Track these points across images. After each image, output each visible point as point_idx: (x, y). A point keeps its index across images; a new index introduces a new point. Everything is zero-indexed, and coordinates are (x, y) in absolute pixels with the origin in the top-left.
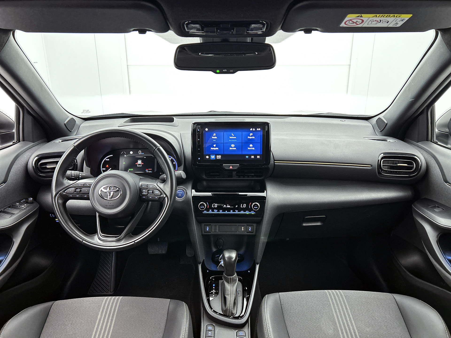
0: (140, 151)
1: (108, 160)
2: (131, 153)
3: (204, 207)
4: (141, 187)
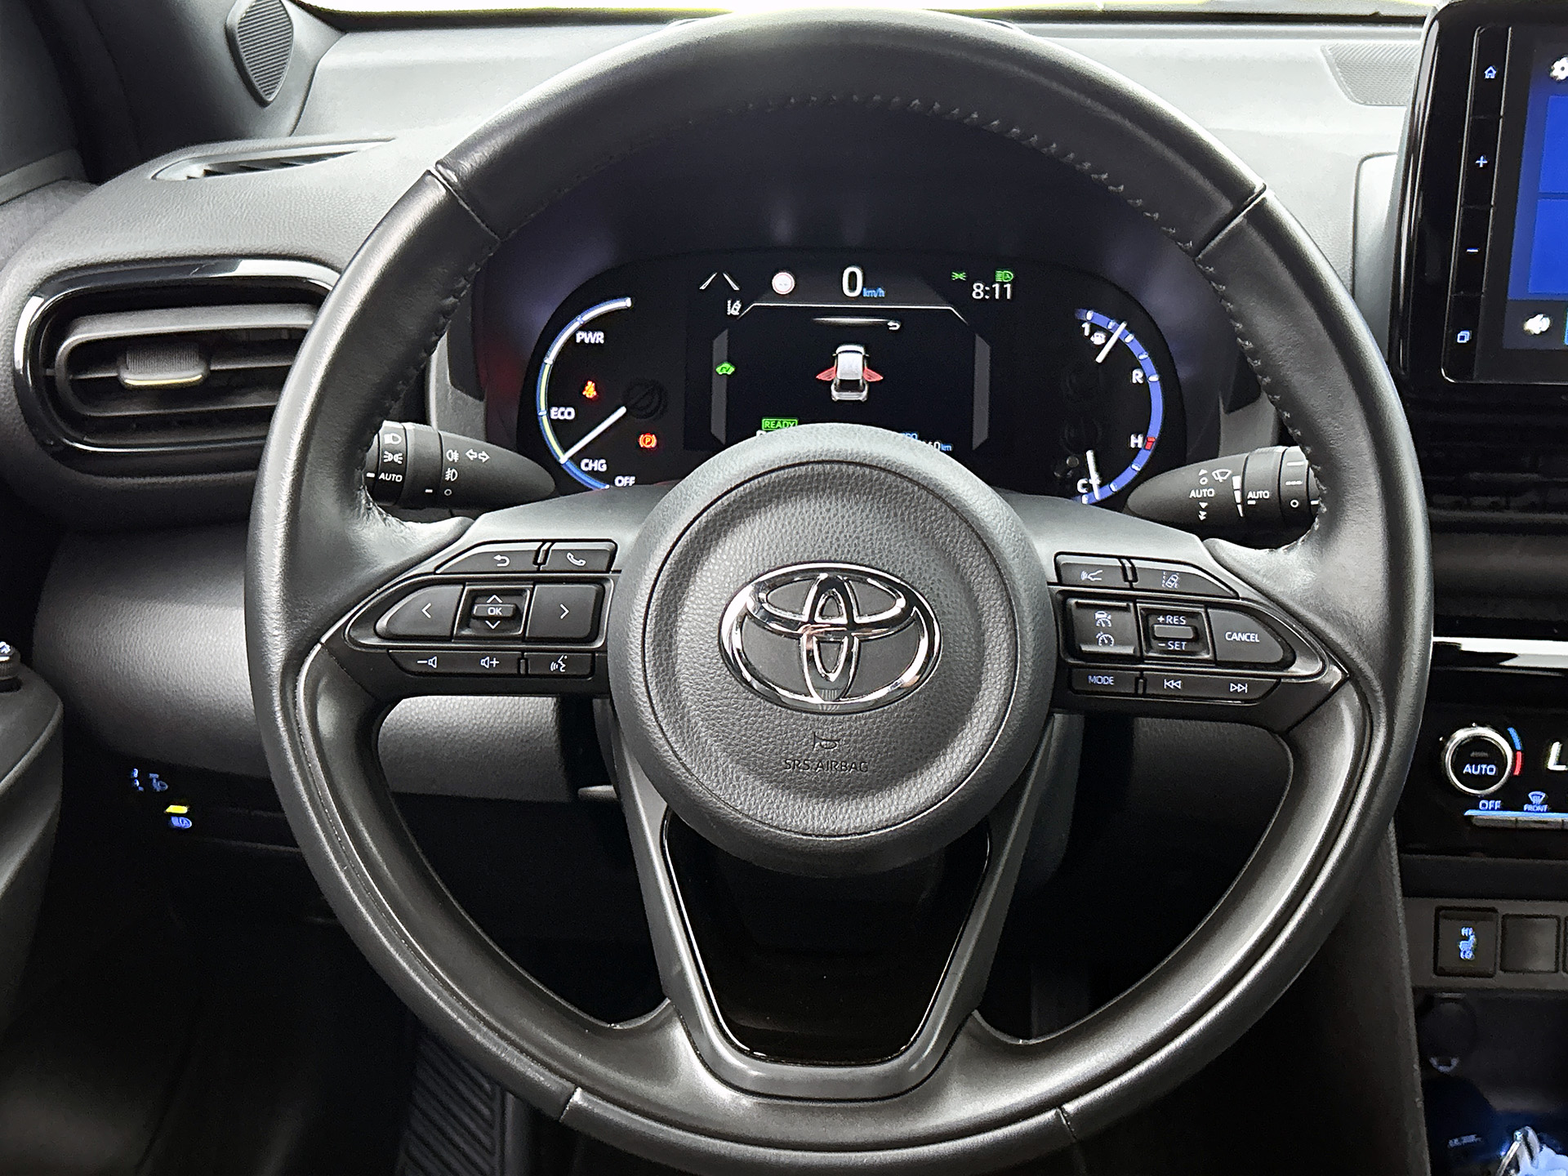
0: (853, 275)
1: (598, 337)
2: (783, 283)
3: (1490, 770)
4: (1060, 583)
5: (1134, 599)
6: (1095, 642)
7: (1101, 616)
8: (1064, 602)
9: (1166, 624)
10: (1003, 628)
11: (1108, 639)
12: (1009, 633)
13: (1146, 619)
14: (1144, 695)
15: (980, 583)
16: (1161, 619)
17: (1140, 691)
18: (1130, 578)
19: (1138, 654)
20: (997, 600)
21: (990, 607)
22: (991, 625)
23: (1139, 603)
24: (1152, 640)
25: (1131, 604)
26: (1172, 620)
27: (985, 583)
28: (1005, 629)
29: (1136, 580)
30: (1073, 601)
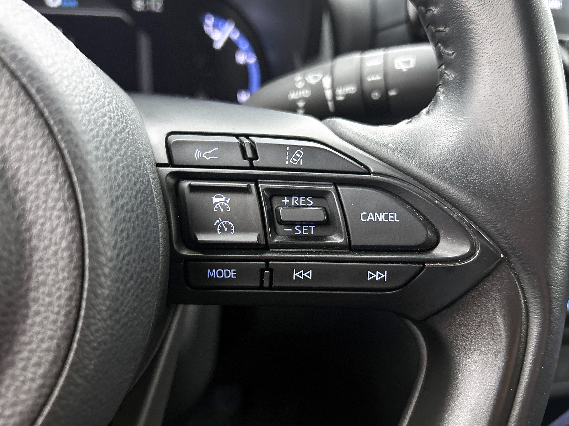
4: (171, 163)
5: (255, 179)
6: (212, 230)
7: (218, 199)
8: (176, 185)
9: (292, 206)
10: (59, 217)
11: (227, 225)
12: (70, 225)
13: (269, 201)
14: (270, 288)
15: (20, 148)
16: (286, 201)
17: (266, 284)
18: (249, 154)
19: (263, 242)
20: (48, 173)
21: (38, 186)
22: (40, 213)
23: (262, 183)
24: (277, 225)
25: (253, 185)
26: (299, 202)
27: (28, 148)
28: (63, 219)
29: (256, 158)
30: (186, 184)
